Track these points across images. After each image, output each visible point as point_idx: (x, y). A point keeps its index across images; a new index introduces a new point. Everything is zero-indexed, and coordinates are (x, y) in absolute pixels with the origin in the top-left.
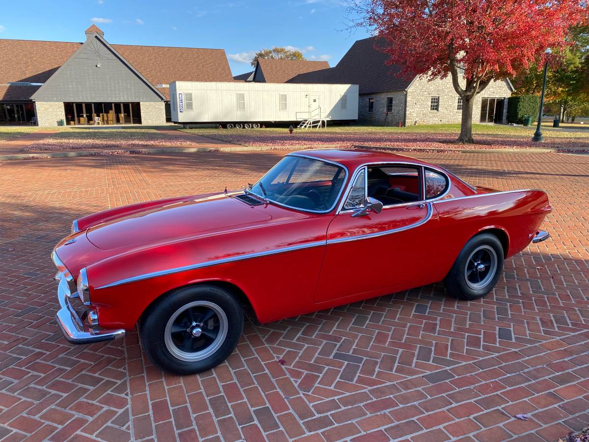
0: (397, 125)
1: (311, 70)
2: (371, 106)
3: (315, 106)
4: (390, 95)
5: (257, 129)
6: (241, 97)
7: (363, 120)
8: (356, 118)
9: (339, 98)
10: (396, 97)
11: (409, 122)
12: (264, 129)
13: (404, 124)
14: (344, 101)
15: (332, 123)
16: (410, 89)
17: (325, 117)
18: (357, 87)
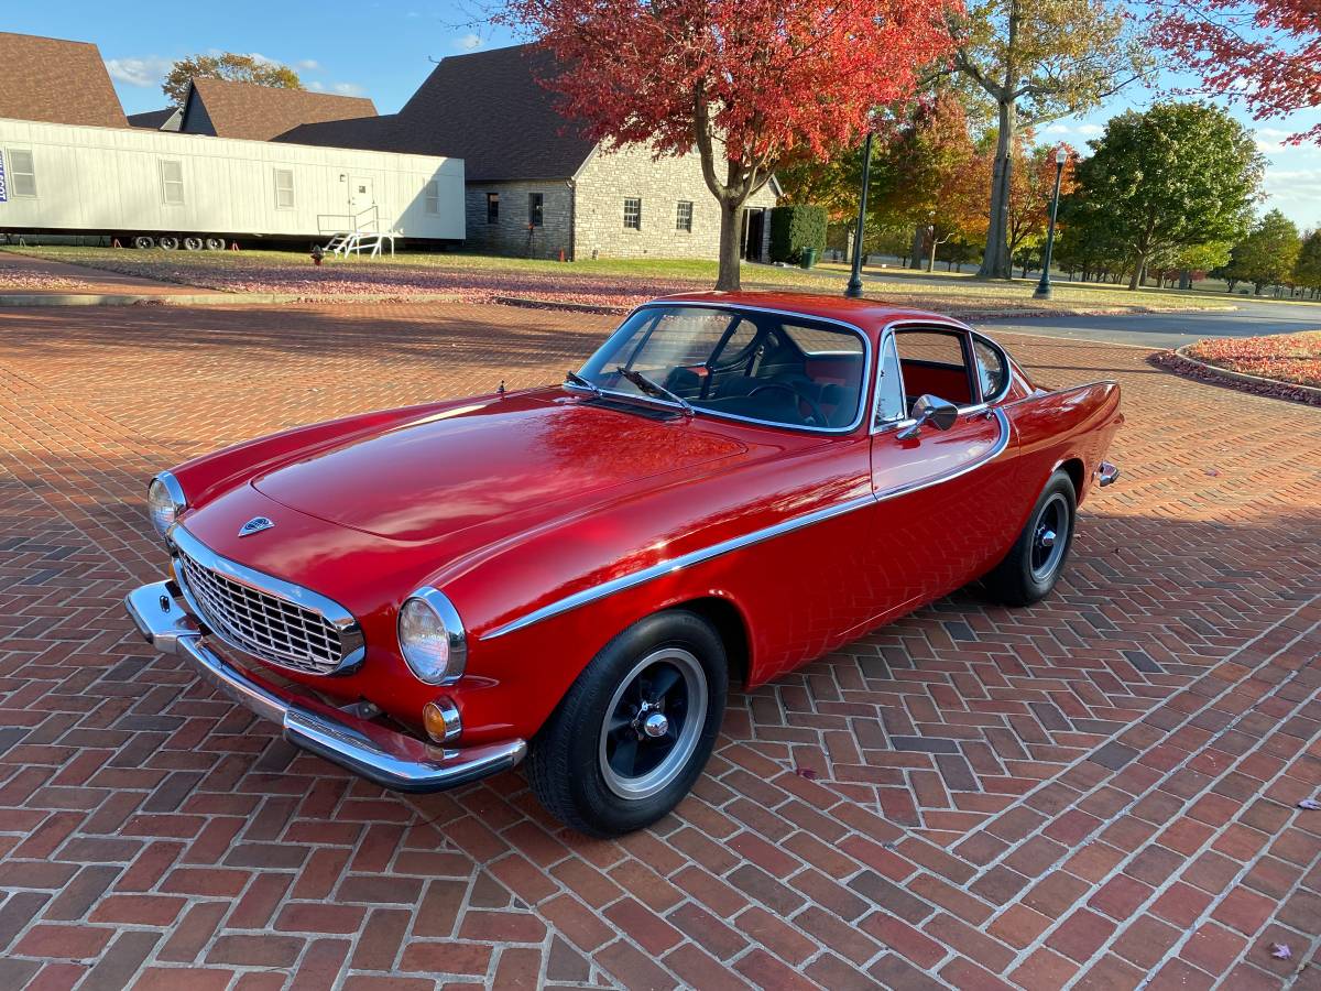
0: (555, 256)
1: (332, 117)
2: (493, 210)
3: (363, 201)
4: (536, 188)
5: (217, 252)
6: (172, 171)
7: (476, 242)
8: (463, 236)
9: (419, 187)
10: (551, 192)
11: (580, 251)
12: (235, 252)
13: (570, 255)
14: (431, 194)
15: (408, 245)
16: (582, 178)
17: (388, 229)
18: (459, 165)
